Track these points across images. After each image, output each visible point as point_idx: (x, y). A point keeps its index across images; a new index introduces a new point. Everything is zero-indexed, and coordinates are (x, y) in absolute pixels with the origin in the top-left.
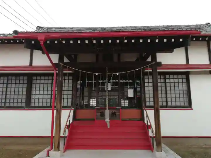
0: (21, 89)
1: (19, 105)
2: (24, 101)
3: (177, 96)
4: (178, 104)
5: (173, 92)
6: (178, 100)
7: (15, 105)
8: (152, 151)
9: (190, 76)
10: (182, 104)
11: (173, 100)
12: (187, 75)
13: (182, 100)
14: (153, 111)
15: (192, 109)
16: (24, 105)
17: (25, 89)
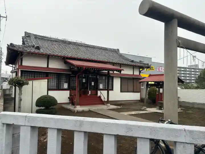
9: (114, 78)
15: (113, 91)
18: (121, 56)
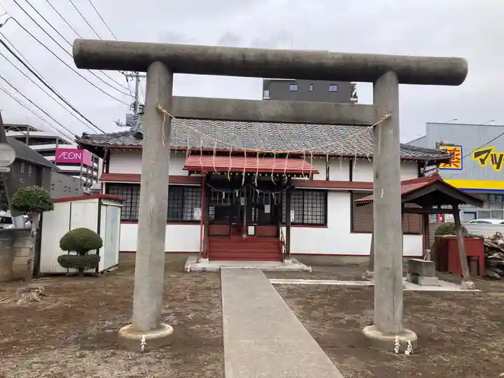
4: (315, 222)
5: (310, 209)
6: (314, 217)
9: (328, 193)
10: (318, 222)
11: (310, 217)
12: (325, 194)
15: (327, 228)
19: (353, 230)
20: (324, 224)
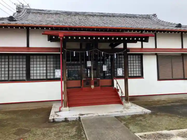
0: (21, 66)
1: (21, 78)
2: (25, 75)
3: (135, 69)
4: (135, 75)
5: (132, 67)
6: (135, 72)
7: (18, 79)
8: (123, 104)
9: (143, 56)
10: (138, 75)
11: (132, 72)
12: (141, 56)
13: (137, 72)
14: (124, 80)
15: (143, 78)
16: (25, 78)
17: (25, 66)
18: (159, 22)
19: (159, 79)
20: (141, 76)
